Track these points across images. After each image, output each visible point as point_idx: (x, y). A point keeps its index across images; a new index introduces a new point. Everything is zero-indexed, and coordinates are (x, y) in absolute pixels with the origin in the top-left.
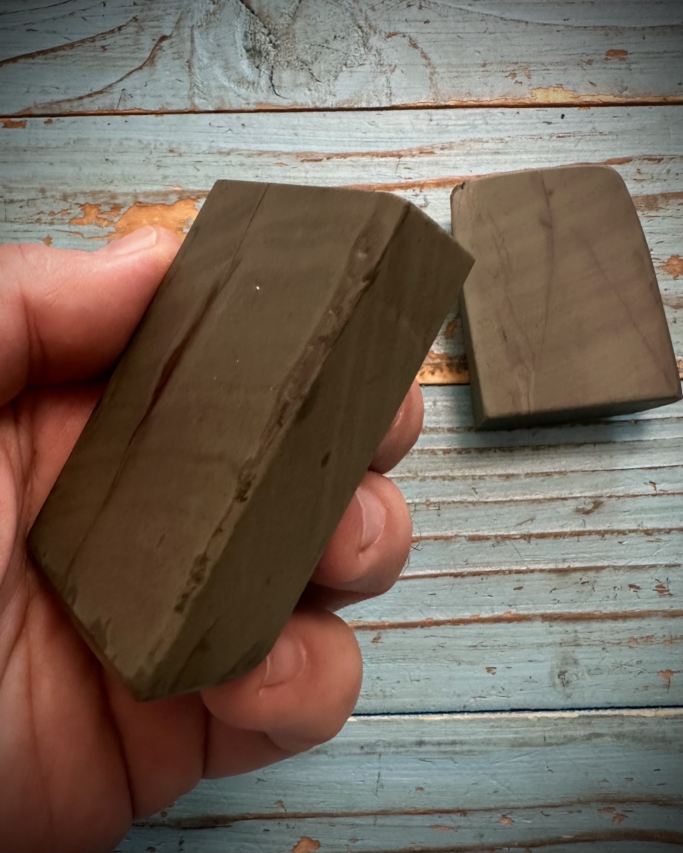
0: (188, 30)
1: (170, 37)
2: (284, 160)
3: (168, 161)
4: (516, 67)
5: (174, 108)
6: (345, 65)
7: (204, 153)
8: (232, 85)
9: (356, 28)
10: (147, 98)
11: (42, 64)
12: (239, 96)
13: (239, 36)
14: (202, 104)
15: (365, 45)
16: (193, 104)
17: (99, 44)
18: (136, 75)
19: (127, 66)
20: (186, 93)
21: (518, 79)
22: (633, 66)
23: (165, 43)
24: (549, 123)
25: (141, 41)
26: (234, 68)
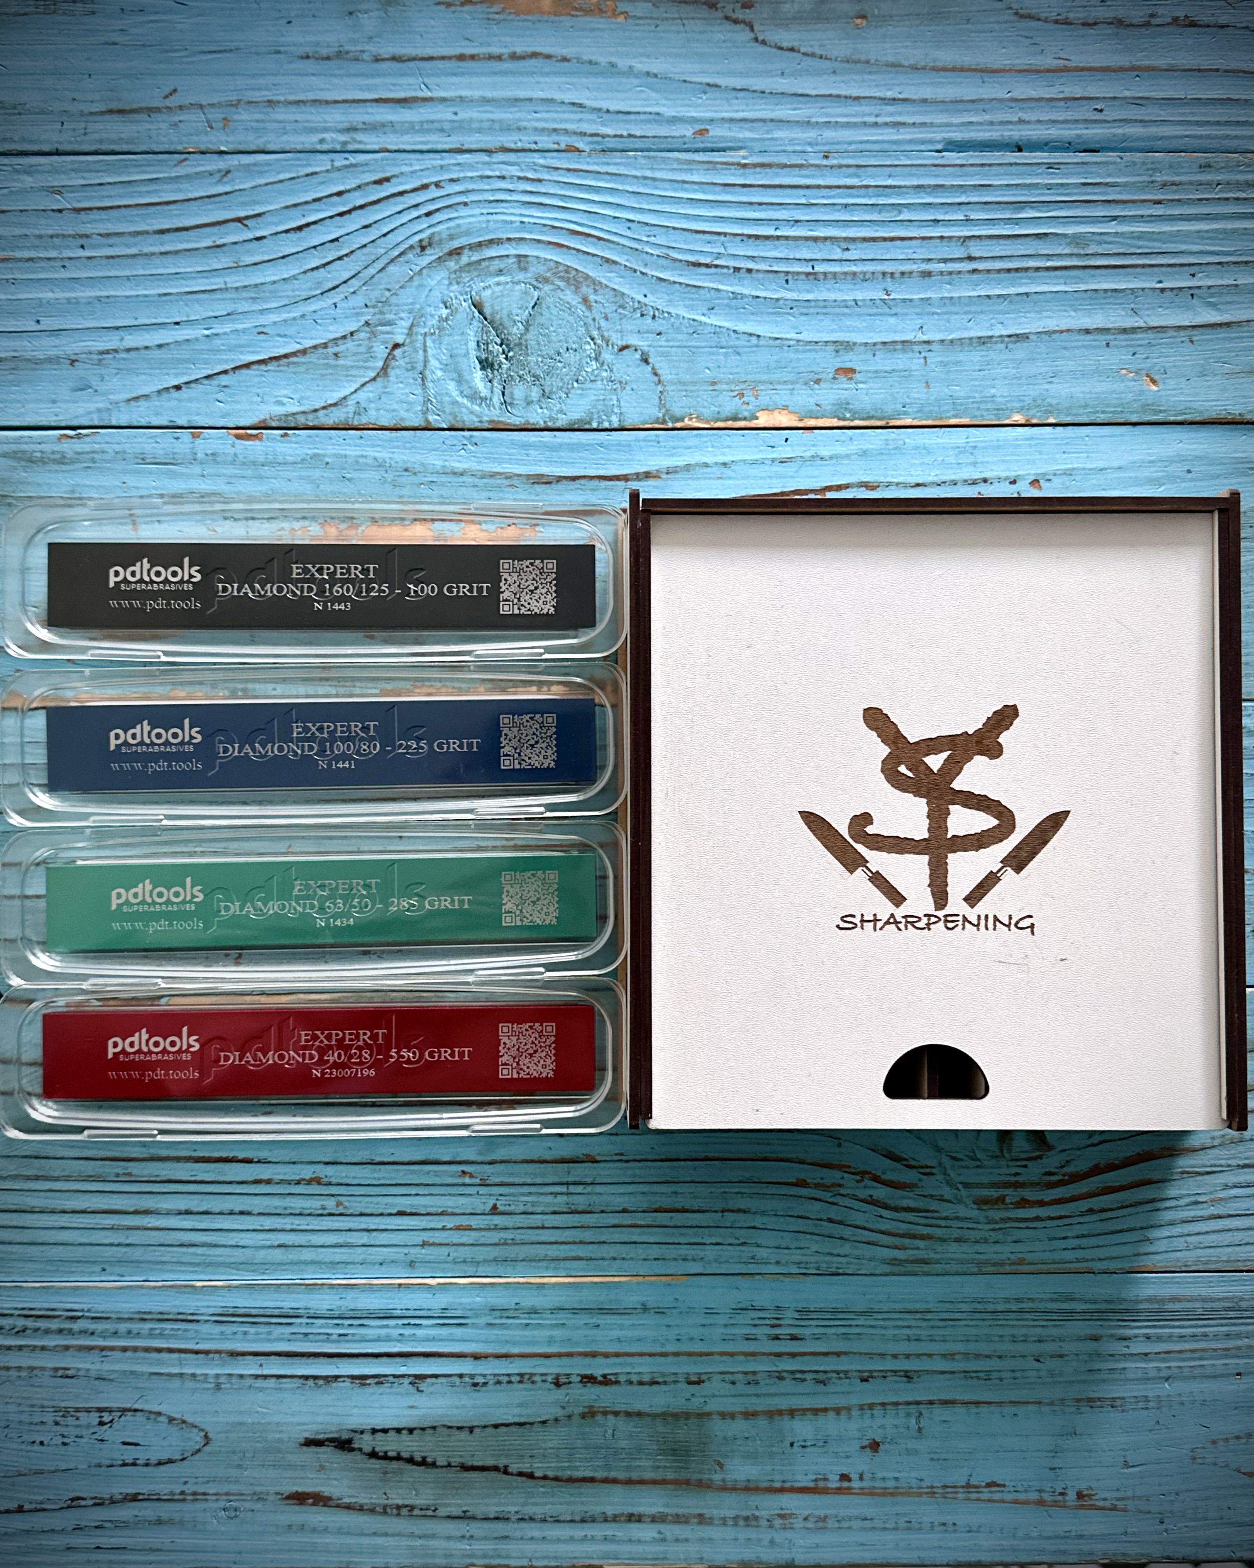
0: (421, 338)
1: (403, 345)
2: (515, 481)
3: (402, 480)
4: (743, 386)
5: (407, 424)
6: (577, 381)
7: (438, 473)
8: (465, 401)
9: (589, 339)
10: (382, 412)
11: (276, 371)
12: (472, 413)
13: (472, 345)
14: (436, 420)
15: (596, 359)
16: (427, 421)
17: (331, 350)
18: (369, 387)
19: (361, 376)
20: (419, 408)
21: (745, 399)
22: (861, 386)
23: (398, 352)
24: (773, 447)
25: (375, 349)
26: (467, 382)
